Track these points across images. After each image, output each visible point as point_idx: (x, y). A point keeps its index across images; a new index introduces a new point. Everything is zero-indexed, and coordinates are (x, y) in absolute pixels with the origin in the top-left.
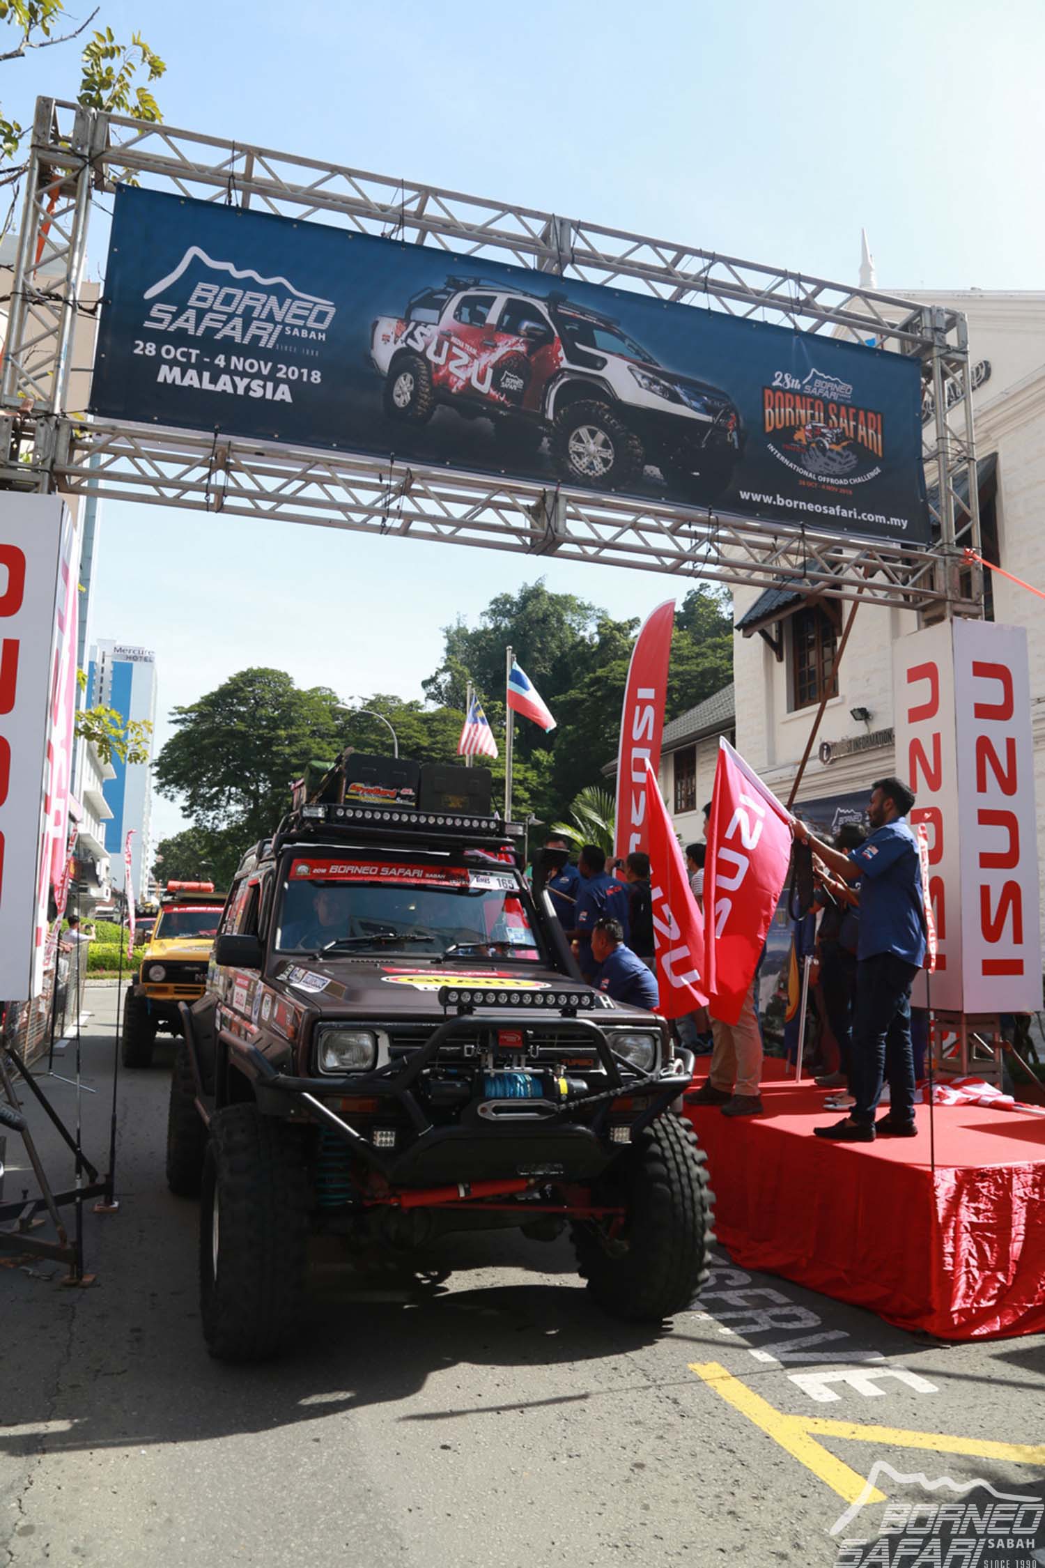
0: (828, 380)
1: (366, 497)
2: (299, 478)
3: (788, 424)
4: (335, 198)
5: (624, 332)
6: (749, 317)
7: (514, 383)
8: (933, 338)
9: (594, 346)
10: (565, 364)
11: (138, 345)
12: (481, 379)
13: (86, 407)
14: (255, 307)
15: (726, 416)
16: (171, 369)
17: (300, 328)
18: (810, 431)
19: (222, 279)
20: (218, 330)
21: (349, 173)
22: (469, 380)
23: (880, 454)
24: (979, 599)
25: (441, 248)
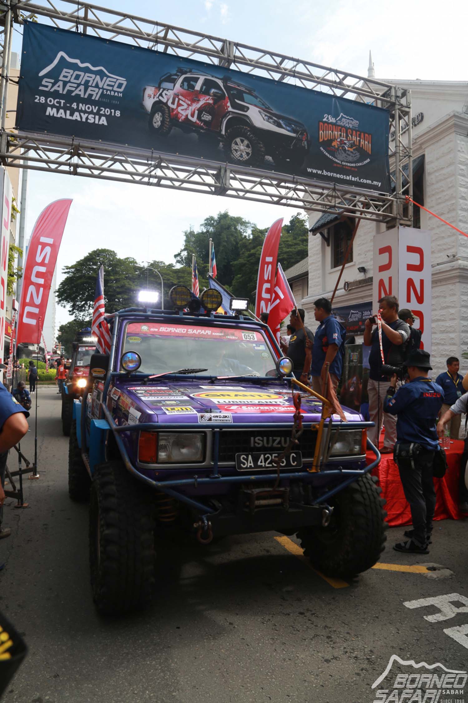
0: (348, 119)
1: (141, 169)
2: (110, 160)
3: (329, 138)
4: (127, 30)
5: (257, 95)
6: (314, 89)
7: (207, 117)
8: (395, 100)
9: (243, 101)
10: (230, 109)
11: (37, 98)
12: (193, 115)
13: (14, 126)
14: (89, 81)
15: (302, 134)
16: (52, 109)
17: (110, 91)
18: (339, 142)
19: (75, 67)
20: (73, 91)
21: (132, 18)
22: (187, 116)
23: (370, 153)
24: (411, 218)
25: (176, 55)
